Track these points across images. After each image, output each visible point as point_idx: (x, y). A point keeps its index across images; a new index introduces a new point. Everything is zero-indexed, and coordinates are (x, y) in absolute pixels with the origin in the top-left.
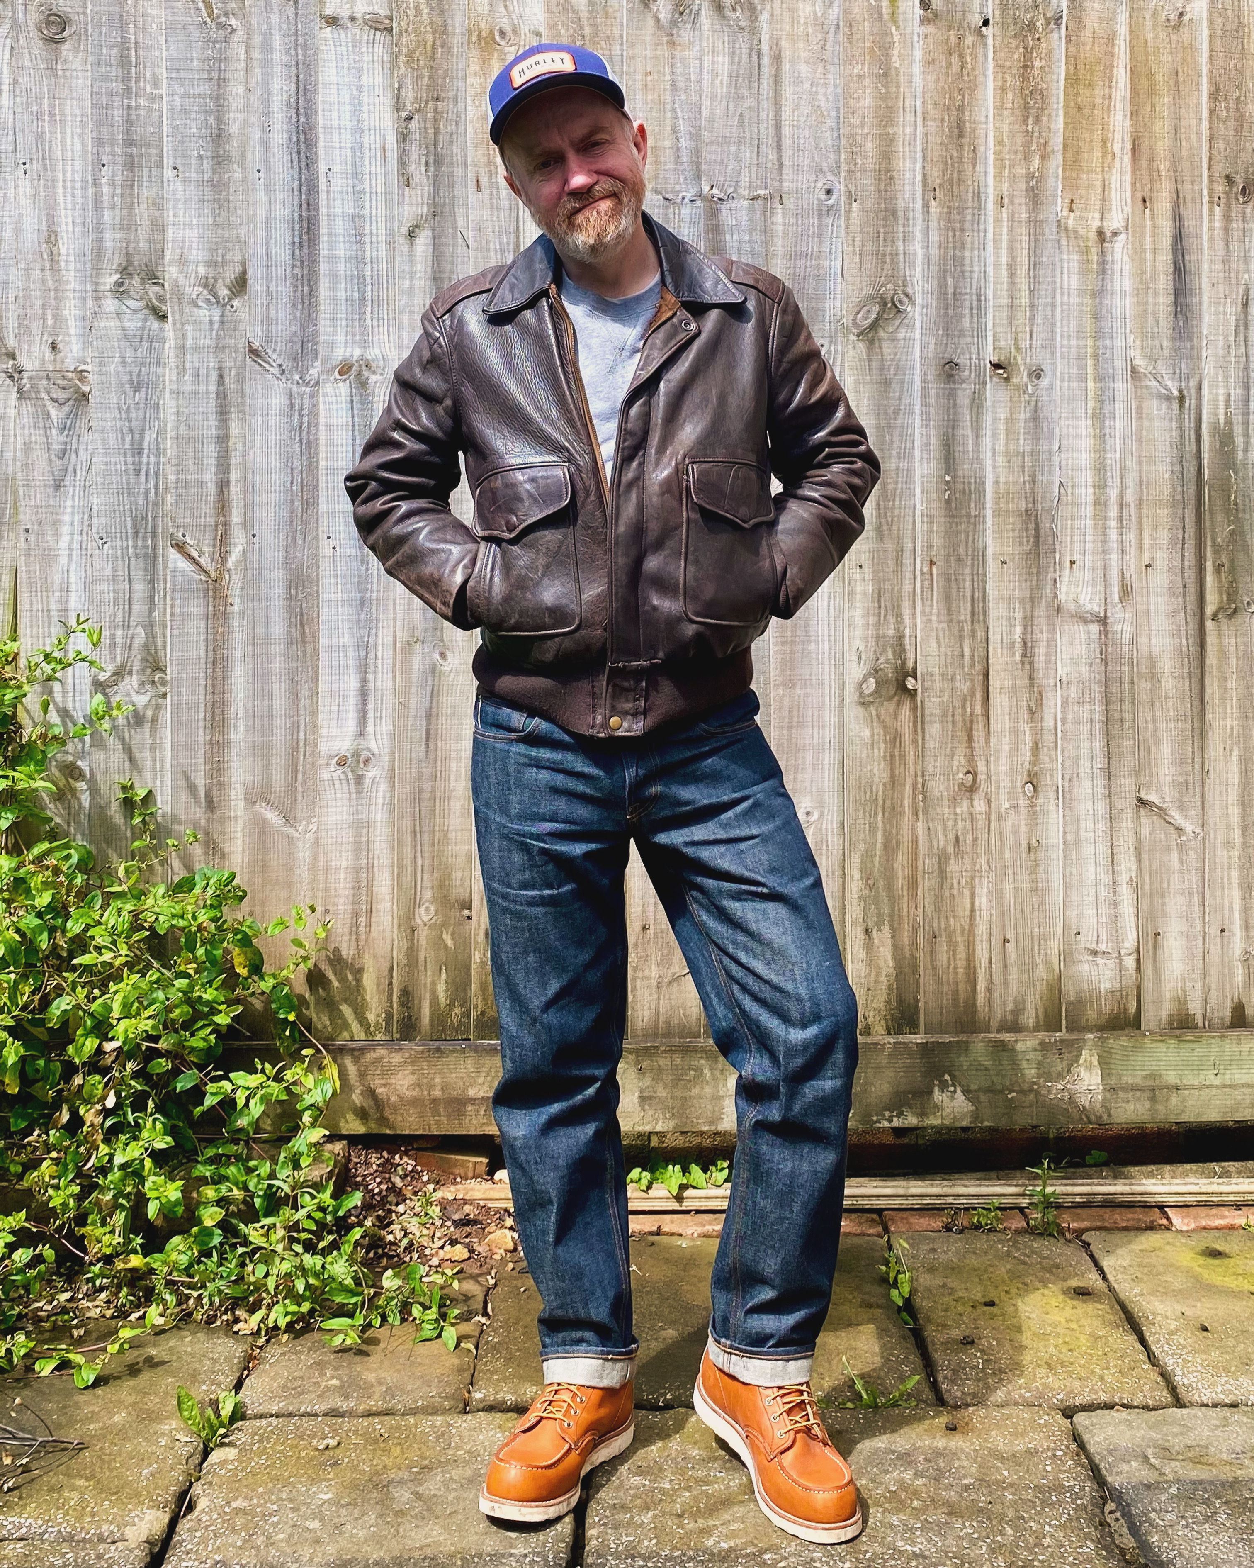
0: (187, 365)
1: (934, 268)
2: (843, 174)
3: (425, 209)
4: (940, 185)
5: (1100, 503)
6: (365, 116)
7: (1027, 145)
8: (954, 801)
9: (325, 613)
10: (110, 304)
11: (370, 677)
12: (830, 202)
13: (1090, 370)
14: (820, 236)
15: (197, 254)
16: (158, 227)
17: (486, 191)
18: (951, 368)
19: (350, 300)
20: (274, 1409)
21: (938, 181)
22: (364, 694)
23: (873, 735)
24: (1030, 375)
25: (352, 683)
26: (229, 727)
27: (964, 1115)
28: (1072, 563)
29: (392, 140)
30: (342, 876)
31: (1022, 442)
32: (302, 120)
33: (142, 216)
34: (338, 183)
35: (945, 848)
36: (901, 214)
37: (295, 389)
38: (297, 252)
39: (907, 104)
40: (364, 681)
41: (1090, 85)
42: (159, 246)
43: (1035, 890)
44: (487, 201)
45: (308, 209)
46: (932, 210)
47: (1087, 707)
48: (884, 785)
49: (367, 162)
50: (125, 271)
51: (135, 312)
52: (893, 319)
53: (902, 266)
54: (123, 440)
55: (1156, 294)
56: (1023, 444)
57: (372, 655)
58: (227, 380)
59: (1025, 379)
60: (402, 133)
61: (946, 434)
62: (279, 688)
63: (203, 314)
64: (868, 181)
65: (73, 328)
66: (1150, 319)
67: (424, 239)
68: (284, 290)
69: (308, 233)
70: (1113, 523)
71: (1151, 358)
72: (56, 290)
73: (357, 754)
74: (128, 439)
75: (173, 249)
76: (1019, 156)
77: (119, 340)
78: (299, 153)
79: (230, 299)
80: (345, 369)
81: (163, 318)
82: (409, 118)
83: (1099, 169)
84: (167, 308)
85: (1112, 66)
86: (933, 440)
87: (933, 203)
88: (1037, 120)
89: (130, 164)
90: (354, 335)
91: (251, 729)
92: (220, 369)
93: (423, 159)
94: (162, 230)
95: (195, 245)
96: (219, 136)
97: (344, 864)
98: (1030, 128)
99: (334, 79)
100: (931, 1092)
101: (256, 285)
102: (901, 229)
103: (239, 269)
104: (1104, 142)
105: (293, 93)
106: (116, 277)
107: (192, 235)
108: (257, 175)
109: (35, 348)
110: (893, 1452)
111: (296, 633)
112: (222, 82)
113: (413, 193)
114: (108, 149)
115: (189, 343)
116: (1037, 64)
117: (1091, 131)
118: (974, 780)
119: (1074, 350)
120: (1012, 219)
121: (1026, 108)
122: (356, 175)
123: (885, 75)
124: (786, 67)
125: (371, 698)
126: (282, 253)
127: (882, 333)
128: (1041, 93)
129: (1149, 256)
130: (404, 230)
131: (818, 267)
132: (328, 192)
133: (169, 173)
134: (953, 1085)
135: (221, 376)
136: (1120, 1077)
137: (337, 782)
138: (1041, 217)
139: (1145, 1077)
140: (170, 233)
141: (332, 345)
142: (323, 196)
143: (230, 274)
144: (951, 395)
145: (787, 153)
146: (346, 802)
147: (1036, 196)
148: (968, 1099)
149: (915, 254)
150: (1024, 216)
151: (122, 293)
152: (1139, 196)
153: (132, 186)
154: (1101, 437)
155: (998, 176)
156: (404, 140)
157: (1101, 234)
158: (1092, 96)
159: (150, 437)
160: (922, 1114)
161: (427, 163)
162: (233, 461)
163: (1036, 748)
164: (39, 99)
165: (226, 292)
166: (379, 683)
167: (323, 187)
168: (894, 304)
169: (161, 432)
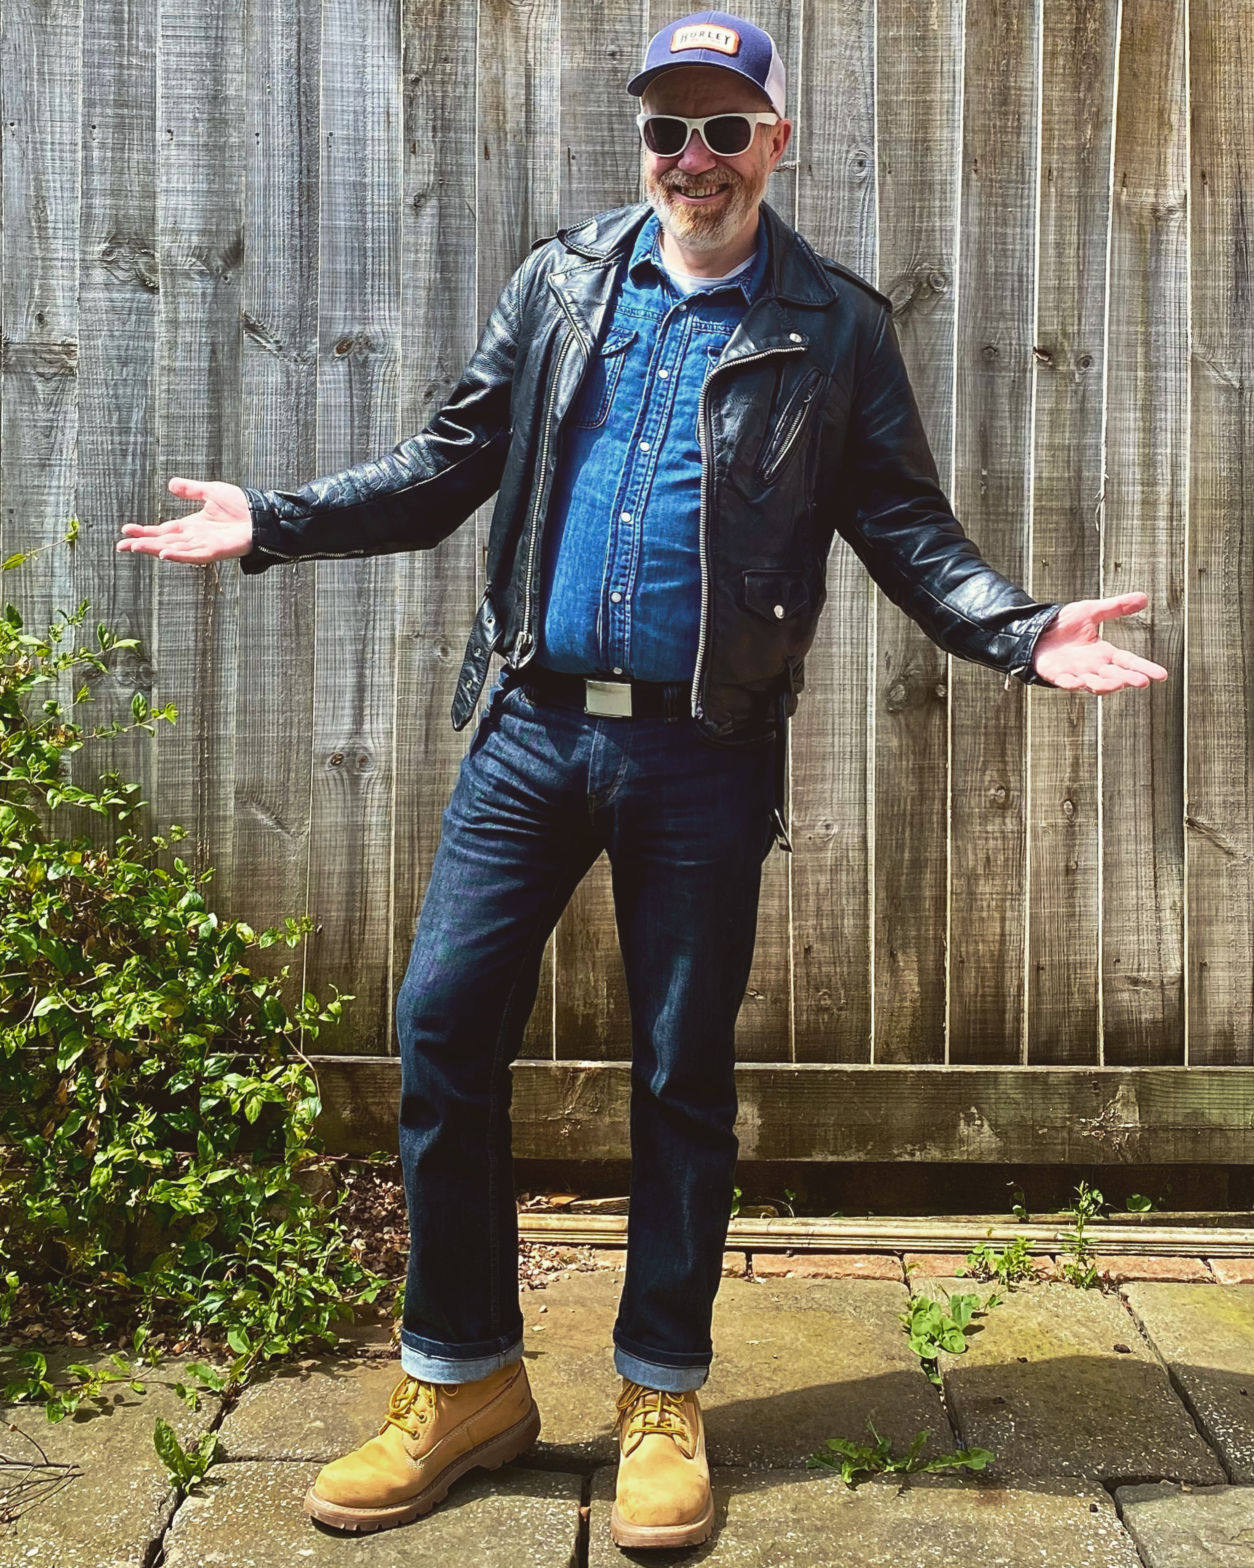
0: (179, 340)
1: (973, 247)
2: (876, 144)
3: (432, 178)
4: (983, 157)
5: (1149, 503)
6: (369, 77)
7: (1079, 113)
8: (984, 818)
9: (321, 606)
10: (98, 275)
11: (368, 672)
12: (863, 174)
13: (1140, 358)
14: (851, 210)
15: (191, 222)
16: (150, 194)
17: (494, 159)
18: (990, 354)
19: (350, 273)
20: (254, 1451)
21: (979, 152)
22: (360, 689)
23: (901, 746)
24: (1077, 364)
25: (349, 679)
26: (218, 722)
27: (990, 1151)
28: (1117, 565)
29: (398, 103)
30: (336, 881)
31: (1067, 435)
32: (304, 81)
33: (134, 182)
34: (341, 150)
35: (975, 868)
36: (938, 187)
37: (292, 366)
38: (297, 221)
39: (945, 68)
40: (361, 676)
41: (1148, 51)
42: (149, 214)
43: (1071, 916)
44: (495, 170)
45: (308, 177)
46: (973, 183)
47: (1130, 720)
48: (913, 799)
49: (369, 128)
50: (115, 240)
51: (124, 283)
52: (929, 299)
53: (938, 243)
54: (111, 418)
55: (1216, 275)
56: (1067, 437)
57: (369, 649)
58: (220, 356)
59: (1073, 367)
60: (409, 97)
61: (983, 425)
62: (271, 681)
63: (197, 285)
64: (902, 151)
65: (61, 298)
66: (1209, 304)
67: (430, 209)
68: (282, 262)
69: (307, 201)
70: (1162, 524)
71: (1209, 347)
72: (44, 259)
73: (352, 753)
74: (115, 418)
75: (166, 218)
76: (1071, 126)
77: (107, 312)
78: (299, 116)
79: (224, 271)
80: (344, 346)
81: (154, 290)
82: (416, 81)
83: (1155, 142)
84: (159, 280)
85: (1171, 32)
86: (969, 431)
87: (974, 176)
88: (1090, 88)
89: (121, 126)
90: (353, 310)
91: (241, 725)
92: (213, 344)
93: (431, 123)
94: (153, 196)
95: (188, 213)
96: (215, 98)
97: (338, 869)
98: (1082, 95)
99: (337, 39)
100: (956, 1126)
101: (253, 257)
102: (937, 203)
103: (232, 238)
104: (1161, 112)
105: (294, 53)
106: (104, 246)
107: (186, 202)
108: (255, 139)
109: (22, 319)
110: (919, 1524)
111: (290, 624)
112: (220, 40)
113: (419, 160)
114: (98, 110)
115: (182, 316)
116: (1091, 25)
117: (1147, 101)
118: (1007, 796)
119: (1123, 337)
120: (1061, 195)
121: (1079, 74)
122: (360, 141)
123: (924, 38)
124: (819, 28)
125: (367, 695)
126: (281, 223)
127: (916, 315)
128: (1095, 58)
129: (1208, 236)
130: (410, 201)
131: (849, 244)
132: (329, 157)
133: (161, 137)
134: (980, 1119)
135: (213, 352)
136: (1160, 1114)
137: (331, 782)
138: (1091, 191)
139: (1187, 1116)
140: (161, 201)
141: (330, 321)
142: (322, 162)
143: (225, 244)
144: (990, 383)
145: (817, 122)
146: (340, 804)
147: (1087, 169)
148: (996, 1134)
149: (952, 230)
150: (1074, 191)
151: (110, 263)
152: (1198, 170)
153: (123, 149)
154: (1150, 431)
155: (1047, 149)
156: (411, 104)
157: (1155, 210)
158: (1150, 63)
159: (137, 416)
160: (946, 1149)
161: (434, 127)
162: (225, 442)
163: (1076, 765)
164: (28, 58)
165: (220, 263)
166: (376, 679)
167: (323, 153)
168: (929, 284)
169: (150, 409)
